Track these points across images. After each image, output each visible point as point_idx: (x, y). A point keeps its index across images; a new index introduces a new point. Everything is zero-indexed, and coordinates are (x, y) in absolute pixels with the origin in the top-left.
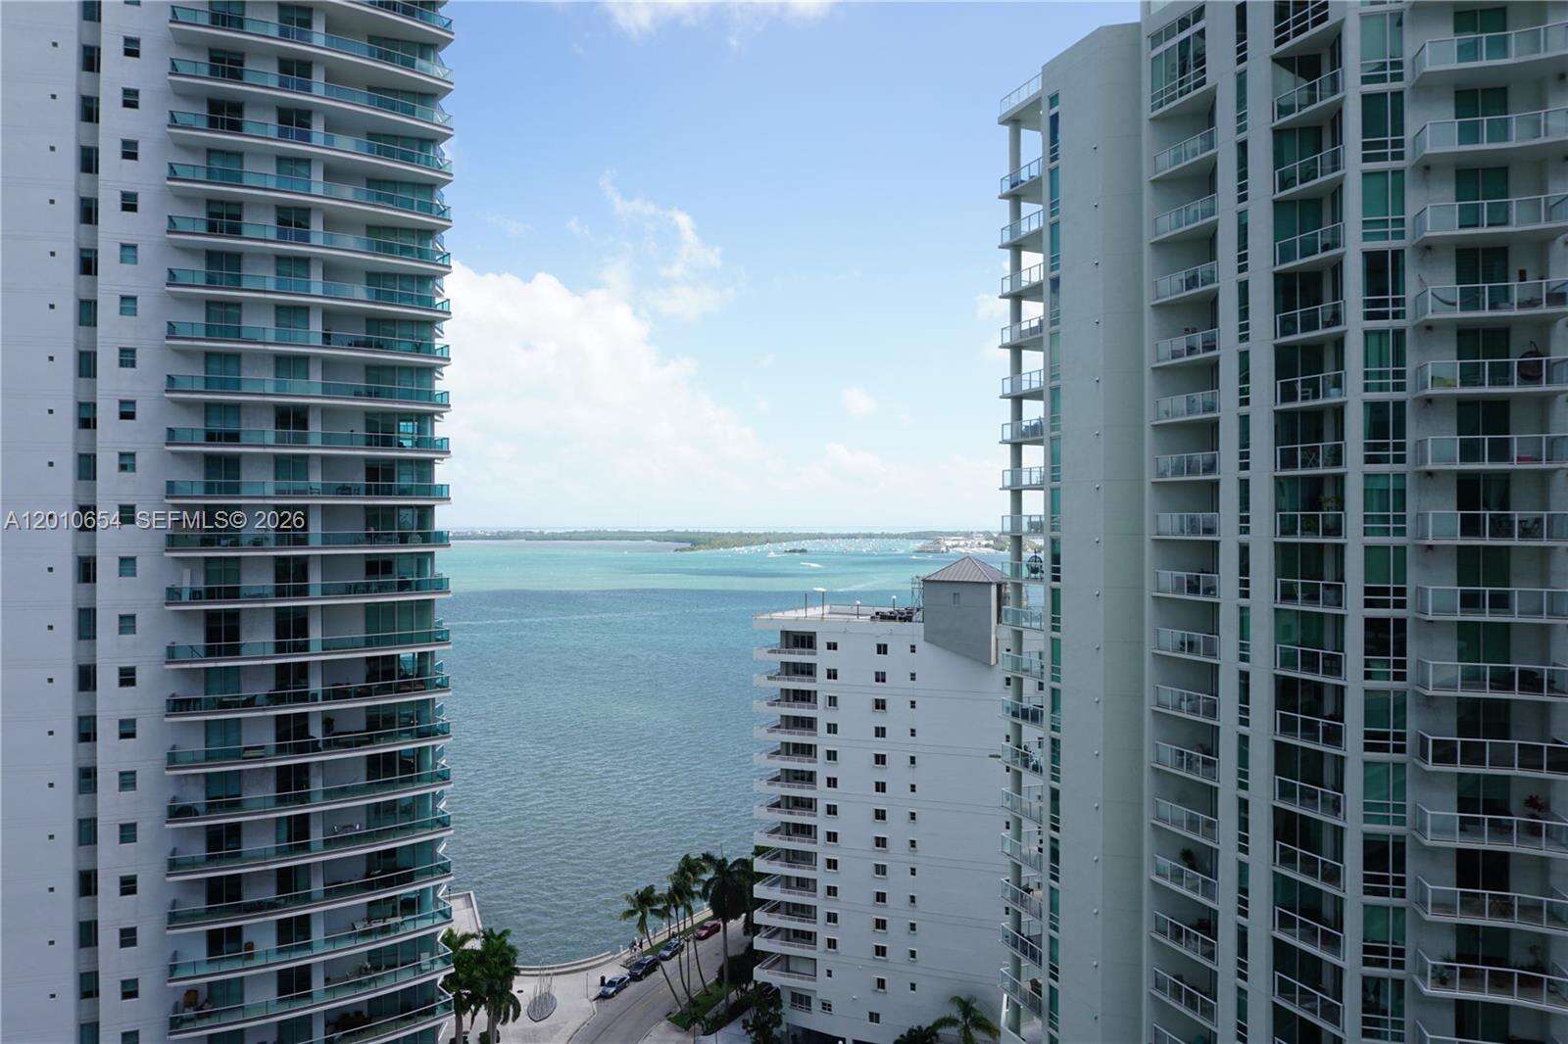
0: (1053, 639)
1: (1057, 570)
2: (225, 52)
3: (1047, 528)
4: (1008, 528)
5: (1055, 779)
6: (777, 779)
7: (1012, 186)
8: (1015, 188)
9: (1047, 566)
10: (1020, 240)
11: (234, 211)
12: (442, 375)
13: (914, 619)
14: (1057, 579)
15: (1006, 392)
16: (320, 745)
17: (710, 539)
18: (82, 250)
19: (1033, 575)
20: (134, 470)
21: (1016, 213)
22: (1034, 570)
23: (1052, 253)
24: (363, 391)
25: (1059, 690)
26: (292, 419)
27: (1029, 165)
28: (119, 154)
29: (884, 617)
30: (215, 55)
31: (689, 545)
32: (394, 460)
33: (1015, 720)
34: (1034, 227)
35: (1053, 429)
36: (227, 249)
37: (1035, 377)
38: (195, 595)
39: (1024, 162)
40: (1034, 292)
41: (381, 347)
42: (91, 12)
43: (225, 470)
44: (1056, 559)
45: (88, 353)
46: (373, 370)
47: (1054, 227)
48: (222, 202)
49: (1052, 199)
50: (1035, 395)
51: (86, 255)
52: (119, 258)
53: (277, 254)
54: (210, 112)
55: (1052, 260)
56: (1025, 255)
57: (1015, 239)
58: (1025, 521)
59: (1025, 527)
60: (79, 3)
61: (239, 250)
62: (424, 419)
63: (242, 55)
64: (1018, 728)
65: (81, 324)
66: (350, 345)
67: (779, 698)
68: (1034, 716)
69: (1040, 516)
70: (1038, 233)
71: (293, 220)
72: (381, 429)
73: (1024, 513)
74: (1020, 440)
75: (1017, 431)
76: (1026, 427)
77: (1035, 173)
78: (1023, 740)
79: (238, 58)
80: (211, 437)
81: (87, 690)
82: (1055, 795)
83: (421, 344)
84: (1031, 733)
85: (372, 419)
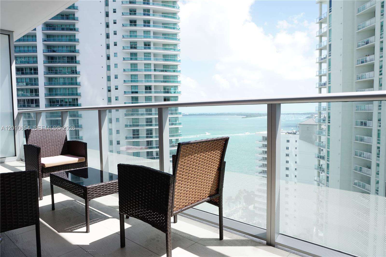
0: (328, 138)
1: (329, 120)
2: (132, 9)
3: (327, 109)
4: (317, 109)
5: (328, 173)
6: (261, 172)
7: (319, 20)
8: (320, 21)
9: (327, 119)
10: (322, 34)
11: (135, 44)
12: (180, 77)
13: (297, 133)
14: (329, 123)
15: (317, 75)
16: (155, 158)
17: (251, 115)
18: (107, 55)
19: (324, 122)
20: (118, 100)
21: (321, 27)
22: (324, 121)
23: (329, 37)
24: (163, 81)
25: (329, 151)
26: (148, 88)
27: (324, 14)
28: (113, 34)
29: (289, 133)
30: (131, 10)
31: (245, 116)
32: (169, 97)
33: (318, 159)
34: (325, 30)
35: (329, 84)
36: (134, 52)
37: (325, 70)
38: (130, 126)
39: (323, 13)
40: (325, 48)
41: (166, 71)
42: (107, 4)
43: (135, 100)
44: (329, 117)
45: (109, 76)
46: (165, 77)
47: (330, 30)
48: (133, 42)
49: (329, 23)
50: (325, 75)
51: (108, 56)
52: (114, 56)
53: (144, 52)
54: (130, 23)
55: (329, 39)
56: (323, 38)
57: (320, 34)
58: (322, 108)
59: (322, 109)
60: (105, 1)
61: (137, 52)
62: (176, 87)
63: (136, 9)
64: (319, 161)
65: (108, 70)
66: (160, 71)
67: (262, 153)
68: (323, 158)
69: (326, 107)
70: (326, 32)
71: (147, 45)
72: (166, 90)
73: (322, 106)
74: (321, 87)
75: (320, 84)
76: (322, 84)
77: (325, 16)
78: (321, 164)
79: (135, 10)
80: (132, 93)
81: (111, 145)
82: (328, 177)
83: (175, 70)
84: (323, 162)
85: (165, 88)
